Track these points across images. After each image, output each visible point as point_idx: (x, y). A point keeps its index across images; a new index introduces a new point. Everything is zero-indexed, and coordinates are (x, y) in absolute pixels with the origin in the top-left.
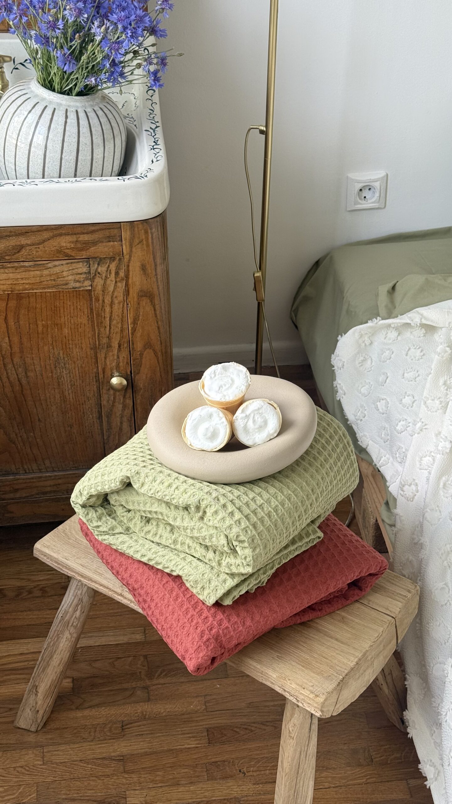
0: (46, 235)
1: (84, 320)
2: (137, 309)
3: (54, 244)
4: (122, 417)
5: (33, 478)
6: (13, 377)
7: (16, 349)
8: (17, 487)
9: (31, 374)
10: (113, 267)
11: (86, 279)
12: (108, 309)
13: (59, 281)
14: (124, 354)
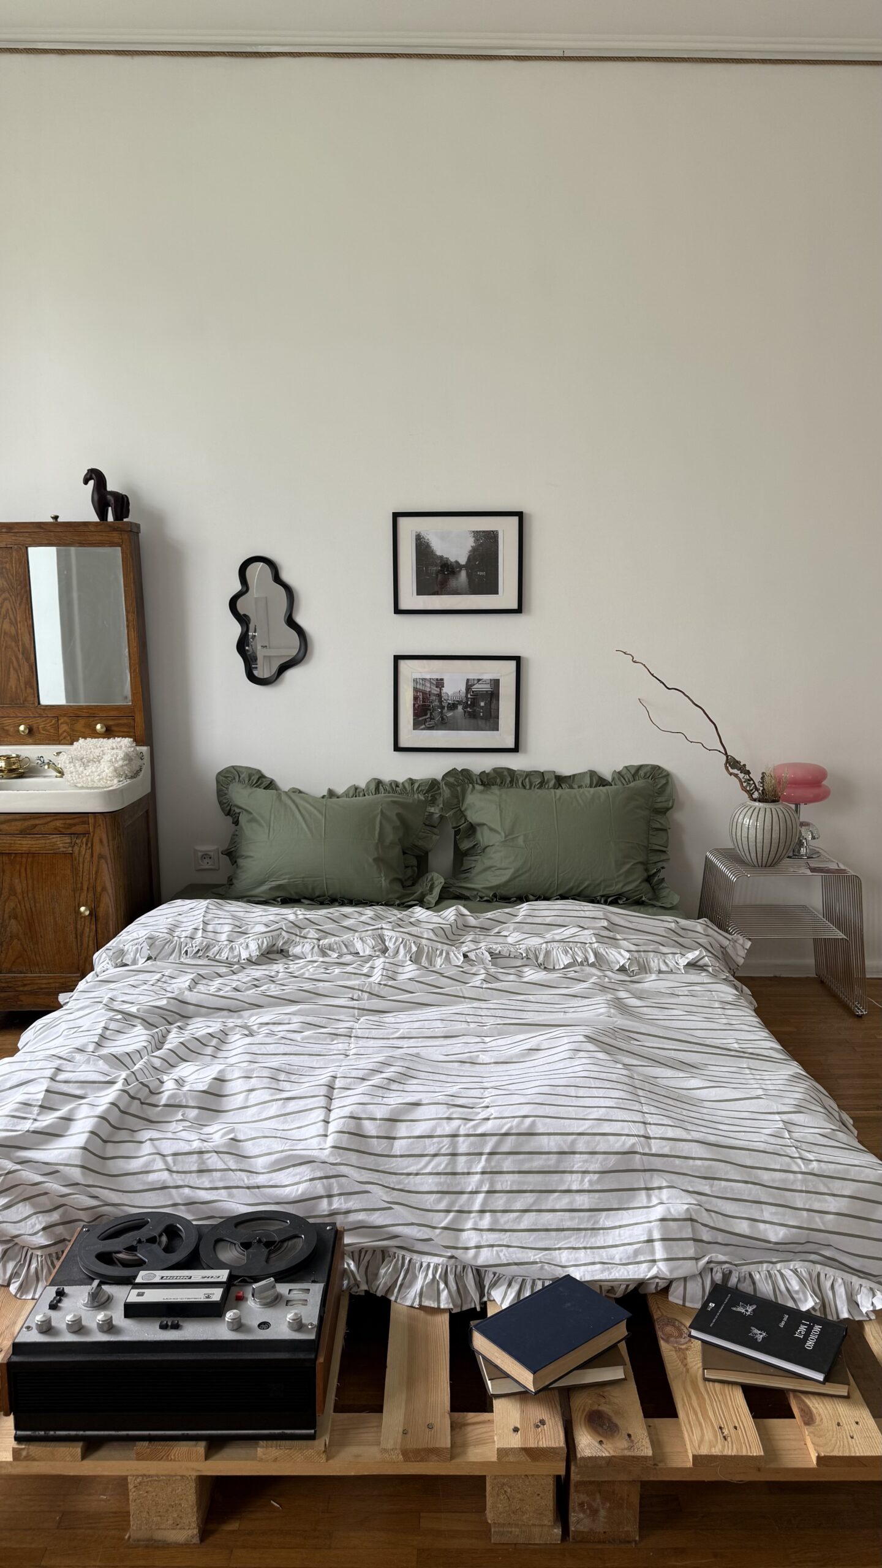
0: (49, 819)
1: (69, 872)
2: (98, 866)
3: (53, 825)
4: (89, 937)
5: (35, 977)
6: (28, 906)
7: (30, 888)
8: (25, 982)
9: (38, 905)
10: (84, 840)
11: (70, 846)
12: (81, 865)
13: (53, 847)
14: (91, 894)
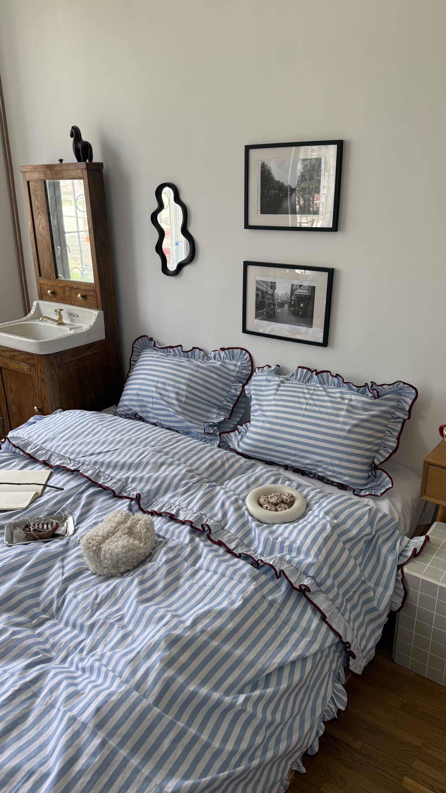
0: (19, 353)
1: (31, 385)
2: (41, 385)
3: (21, 357)
6: (18, 399)
9: (21, 399)
11: (29, 371)
12: (35, 383)
13: (23, 370)
